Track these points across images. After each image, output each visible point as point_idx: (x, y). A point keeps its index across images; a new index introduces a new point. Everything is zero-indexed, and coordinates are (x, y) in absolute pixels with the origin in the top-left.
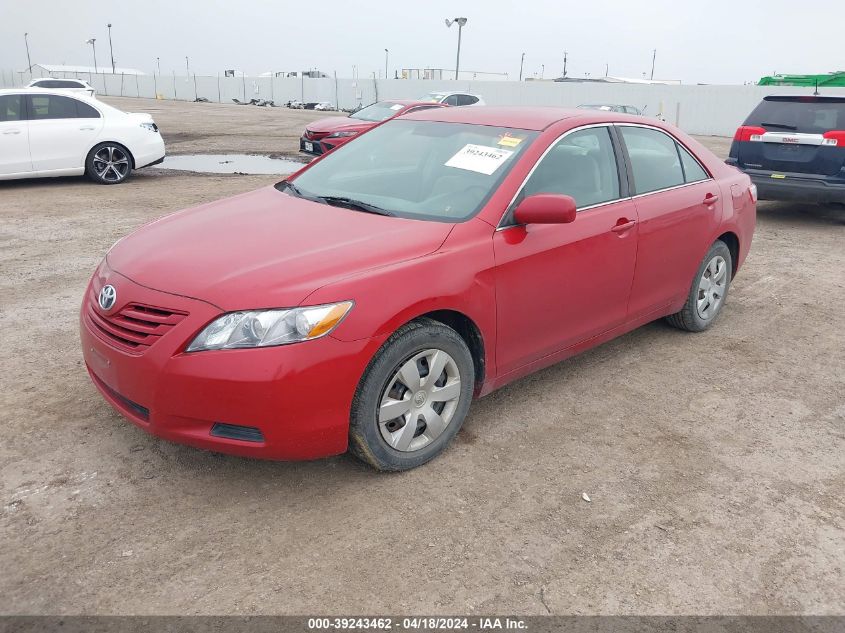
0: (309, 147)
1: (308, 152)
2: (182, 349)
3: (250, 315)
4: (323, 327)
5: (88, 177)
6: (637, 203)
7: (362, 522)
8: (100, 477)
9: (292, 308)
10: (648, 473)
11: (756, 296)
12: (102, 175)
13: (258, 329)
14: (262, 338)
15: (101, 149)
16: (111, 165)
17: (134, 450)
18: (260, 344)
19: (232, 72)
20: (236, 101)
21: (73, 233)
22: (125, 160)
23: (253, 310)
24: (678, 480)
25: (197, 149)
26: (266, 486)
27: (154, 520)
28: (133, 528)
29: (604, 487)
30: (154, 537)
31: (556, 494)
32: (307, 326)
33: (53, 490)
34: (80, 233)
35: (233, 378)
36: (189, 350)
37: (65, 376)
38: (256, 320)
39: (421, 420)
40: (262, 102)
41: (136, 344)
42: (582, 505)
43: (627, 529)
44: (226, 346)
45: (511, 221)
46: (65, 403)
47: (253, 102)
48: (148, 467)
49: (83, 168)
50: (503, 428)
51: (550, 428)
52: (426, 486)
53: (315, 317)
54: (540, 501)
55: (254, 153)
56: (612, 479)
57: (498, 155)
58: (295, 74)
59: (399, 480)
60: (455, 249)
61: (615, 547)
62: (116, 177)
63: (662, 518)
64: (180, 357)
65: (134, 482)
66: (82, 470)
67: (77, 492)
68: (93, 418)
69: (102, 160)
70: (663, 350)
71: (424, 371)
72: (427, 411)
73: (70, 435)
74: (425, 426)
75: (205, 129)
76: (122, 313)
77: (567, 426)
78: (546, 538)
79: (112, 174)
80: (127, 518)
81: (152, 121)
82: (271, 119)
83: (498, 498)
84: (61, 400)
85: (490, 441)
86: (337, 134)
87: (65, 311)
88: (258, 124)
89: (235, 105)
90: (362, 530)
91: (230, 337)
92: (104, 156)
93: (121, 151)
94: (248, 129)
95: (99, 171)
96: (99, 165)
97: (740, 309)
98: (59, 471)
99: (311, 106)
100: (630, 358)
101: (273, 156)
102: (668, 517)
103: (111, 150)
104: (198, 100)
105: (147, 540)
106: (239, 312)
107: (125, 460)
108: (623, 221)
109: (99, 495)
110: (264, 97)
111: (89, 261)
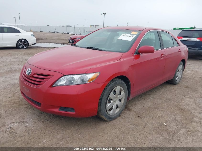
0: (71, 41)
1: (71, 43)
2: (52, 86)
3: (71, 76)
4: (92, 79)
5: (17, 47)
6: (165, 50)
7: (108, 132)
8: (33, 121)
9: (83, 74)
10: (178, 118)
11: (188, 75)
12: (21, 47)
13: (74, 80)
14: (75, 82)
15: (21, 40)
16: (23, 45)
17: (40, 113)
18: (75, 84)
19: (49, 25)
20: (50, 32)
21: (15, 60)
22: (26, 43)
23: (72, 75)
24: (186, 120)
25: (43, 42)
26: (79, 123)
27: (50, 132)
28: (44, 134)
29: (168, 122)
30: (51, 137)
31: (157, 124)
32: (87, 79)
33: (20, 124)
34: (17, 60)
35: (67, 94)
36: (53, 86)
37: (18, 94)
38: (73, 77)
39: (117, 105)
40: (56, 32)
41: (37, 85)
42: (164, 126)
43: (179, 133)
44: (64, 85)
45: (137, 53)
46: (20, 101)
47: (54, 32)
48: (46, 118)
49: (16, 45)
50: (137, 107)
51: (149, 107)
52: (122, 122)
53: (90, 76)
54: (153, 126)
55: (57, 43)
56: (169, 120)
57: (132, 36)
58: (64, 26)
59: (115, 121)
60: (125, 59)
61: (177, 138)
62: (24, 47)
63: (186, 130)
64: (51, 88)
65: (42, 122)
66: (27, 119)
67: (27, 125)
68: (28, 105)
69: (20, 43)
70: (170, 88)
71: (115, 93)
72: (118, 102)
73: (22, 109)
74: (118, 106)
75: (44, 38)
76: (33, 76)
77: (153, 106)
78: (158, 136)
79: (23, 47)
80: (42, 132)
81: (33, 34)
82: (59, 36)
83: (142, 125)
84: (19, 100)
85: (135, 110)
86: (78, 38)
87: (16, 78)
88: (56, 37)
89: (50, 33)
90: (108, 134)
91: (66, 82)
92: (21, 42)
93: (25, 41)
94: (54, 38)
95: (20, 46)
96: (20, 44)
97: (185, 79)
98: (21, 119)
99: (68, 33)
100: (163, 90)
101: (62, 44)
102: (188, 130)
103: (23, 41)
104: (41, 32)
105: (49, 138)
106: (68, 75)
107: (39, 116)
108: (162, 54)
109: (33, 126)
110: (57, 31)
111: (20, 67)
